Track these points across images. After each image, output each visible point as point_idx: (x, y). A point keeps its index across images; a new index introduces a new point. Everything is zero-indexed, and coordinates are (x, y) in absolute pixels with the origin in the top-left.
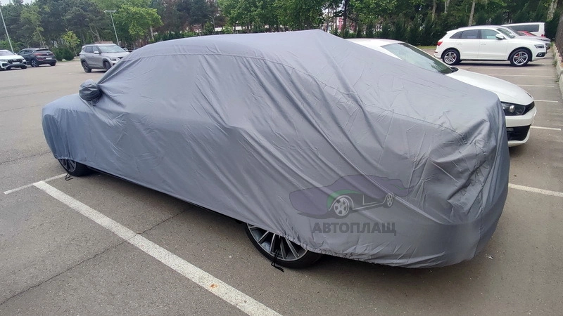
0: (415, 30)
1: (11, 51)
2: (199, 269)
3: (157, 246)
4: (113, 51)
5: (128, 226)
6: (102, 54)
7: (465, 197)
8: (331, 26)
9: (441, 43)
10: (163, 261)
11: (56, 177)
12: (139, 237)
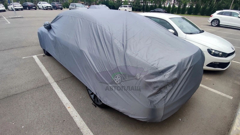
0: (204, 8)
1: (48, 2)
2: (68, 100)
3: (59, 88)
4: (81, 6)
5: (54, 78)
6: (77, 7)
7: (156, 98)
8: (170, 3)
9: (212, 16)
10: (58, 94)
11: (41, 55)
12: (55, 83)
